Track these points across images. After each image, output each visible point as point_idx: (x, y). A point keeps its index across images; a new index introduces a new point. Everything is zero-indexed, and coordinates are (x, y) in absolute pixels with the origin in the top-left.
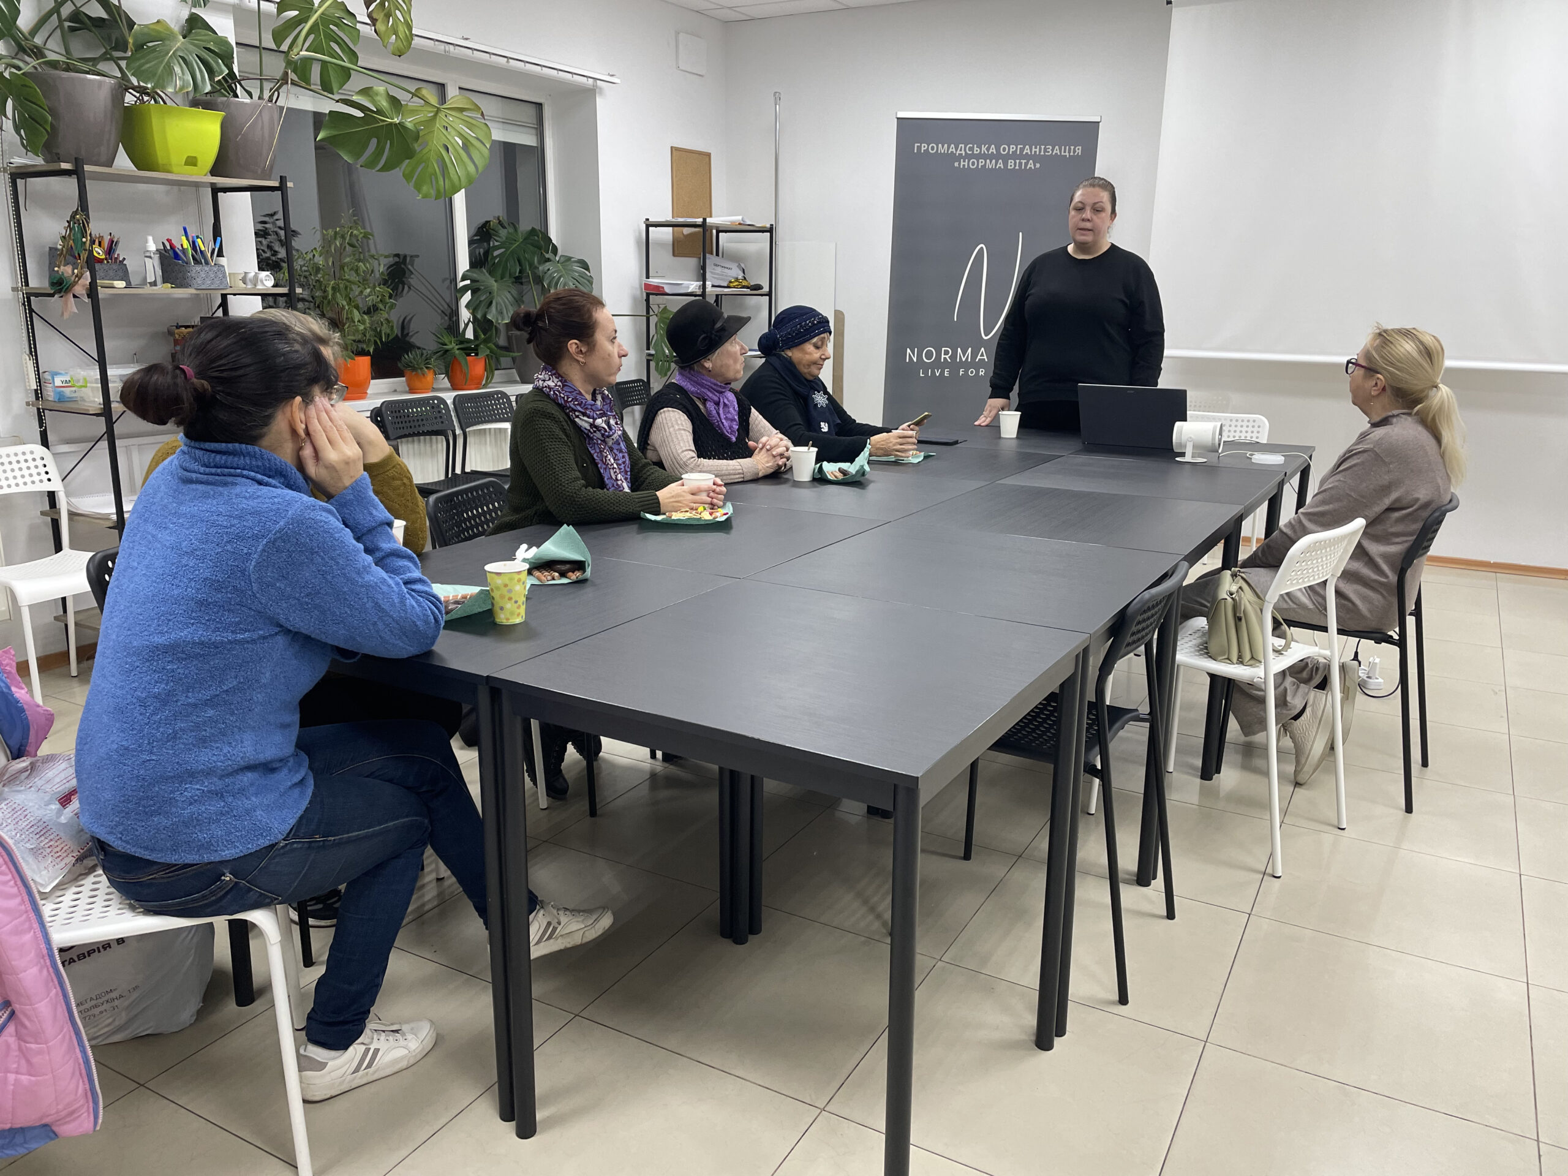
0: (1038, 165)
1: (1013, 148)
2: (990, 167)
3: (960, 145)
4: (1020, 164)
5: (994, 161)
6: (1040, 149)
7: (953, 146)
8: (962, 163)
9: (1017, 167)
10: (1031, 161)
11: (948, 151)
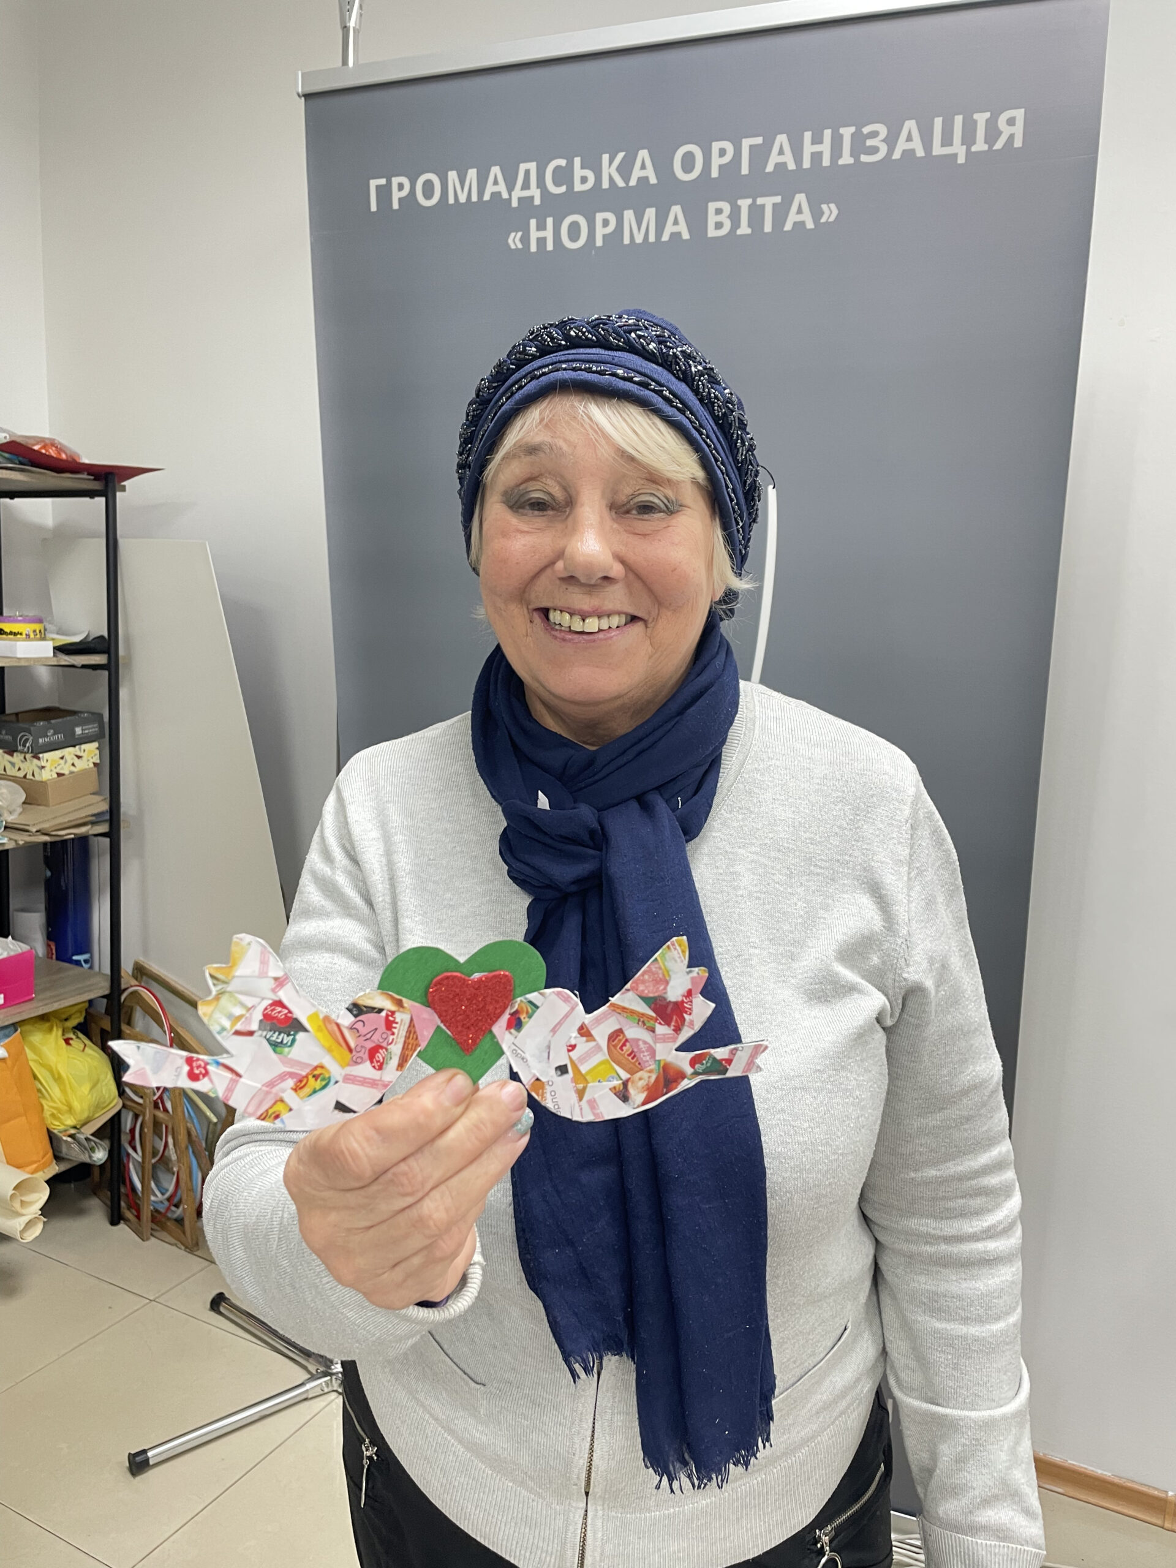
0: (830, 212)
1: (722, 152)
2: (639, 239)
3: (523, 167)
4: (756, 212)
5: (650, 213)
6: (837, 141)
7: (496, 170)
8: (534, 235)
9: (744, 229)
10: (800, 198)
11: (481, 193)
